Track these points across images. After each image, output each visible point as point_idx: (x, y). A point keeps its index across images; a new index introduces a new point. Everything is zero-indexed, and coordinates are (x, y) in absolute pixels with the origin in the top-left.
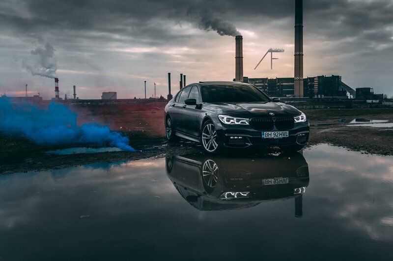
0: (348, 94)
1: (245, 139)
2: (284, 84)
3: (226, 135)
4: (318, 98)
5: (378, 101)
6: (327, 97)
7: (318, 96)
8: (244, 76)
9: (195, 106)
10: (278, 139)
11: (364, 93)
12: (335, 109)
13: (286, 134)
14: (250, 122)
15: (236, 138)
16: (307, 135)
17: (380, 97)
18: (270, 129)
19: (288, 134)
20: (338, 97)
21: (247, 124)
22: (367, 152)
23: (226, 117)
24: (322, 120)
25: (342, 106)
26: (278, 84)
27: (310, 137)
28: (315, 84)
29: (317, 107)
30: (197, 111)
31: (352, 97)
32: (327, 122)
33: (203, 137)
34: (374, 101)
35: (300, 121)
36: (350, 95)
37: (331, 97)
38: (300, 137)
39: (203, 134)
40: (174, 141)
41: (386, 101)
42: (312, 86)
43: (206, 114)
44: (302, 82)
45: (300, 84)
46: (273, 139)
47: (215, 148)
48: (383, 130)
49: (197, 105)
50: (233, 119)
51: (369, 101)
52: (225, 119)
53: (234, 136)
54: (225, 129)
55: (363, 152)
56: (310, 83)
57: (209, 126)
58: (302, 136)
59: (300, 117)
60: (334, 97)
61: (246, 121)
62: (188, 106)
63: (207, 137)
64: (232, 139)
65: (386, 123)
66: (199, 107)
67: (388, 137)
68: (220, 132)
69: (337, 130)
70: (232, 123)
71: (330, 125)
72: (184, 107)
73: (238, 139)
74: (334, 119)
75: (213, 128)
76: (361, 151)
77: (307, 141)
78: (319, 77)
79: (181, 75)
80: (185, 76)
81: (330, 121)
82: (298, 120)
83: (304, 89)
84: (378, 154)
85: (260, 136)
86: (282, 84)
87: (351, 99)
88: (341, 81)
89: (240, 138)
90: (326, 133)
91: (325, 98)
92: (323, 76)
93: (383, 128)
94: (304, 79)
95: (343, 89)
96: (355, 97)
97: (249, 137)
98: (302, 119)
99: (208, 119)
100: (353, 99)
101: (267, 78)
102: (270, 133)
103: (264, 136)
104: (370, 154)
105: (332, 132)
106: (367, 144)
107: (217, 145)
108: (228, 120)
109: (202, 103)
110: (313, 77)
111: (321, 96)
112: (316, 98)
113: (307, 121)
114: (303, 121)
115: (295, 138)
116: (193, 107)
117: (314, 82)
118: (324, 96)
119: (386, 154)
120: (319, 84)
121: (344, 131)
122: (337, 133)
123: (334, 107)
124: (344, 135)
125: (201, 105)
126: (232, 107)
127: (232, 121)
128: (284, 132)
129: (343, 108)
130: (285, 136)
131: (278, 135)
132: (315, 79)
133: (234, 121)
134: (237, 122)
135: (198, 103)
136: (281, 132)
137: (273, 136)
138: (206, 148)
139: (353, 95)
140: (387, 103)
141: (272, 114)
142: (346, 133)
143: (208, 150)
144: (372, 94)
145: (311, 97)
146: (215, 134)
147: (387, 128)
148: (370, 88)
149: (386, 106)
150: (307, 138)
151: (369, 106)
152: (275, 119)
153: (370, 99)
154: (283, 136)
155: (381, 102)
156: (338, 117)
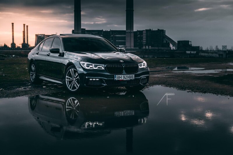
0: (171, 46)
1: (101, 80)
2: (117, 36)
3: (86, 77)
4: (146, 49)
5: (195, 52)
6: (153, 48)
7: (146, 47)
8: (82, 28)
9: (59, 54)
10: (126, 81)
11: (184, 45)
12: (161, 59)
13: (132, 77)
14: (105, 68)
15: (94, 80)
16: (148, 77)
17: (197, 49)
18: (121, 73)
19: (134, 77)
20: (162, 48)
21: (103, 68)
22: (191, 91)
23: (86, 63)
24: (152, 68)
25: (167, 56)
26: (112, 36)
27: (150, 79)
28: (144, 36)
29: (146, 56)
30: (60, 58)
31: (174, 49)
32: (157, 69)
33: (66, 80)
34: (192, 52)
35: (142, 67)
36: (173, 46)
37: (157, 48)
38: (142, 79)
39: (67, 77)
40: (38, 83)
41: (202, 52)
42: (141, 38)
43: (69, 61)
44: (132, 35)
45: (130, 36)
46: (123, 80)
47: (77, 88)
48: (202, 75)
49: (60, 53)
50: (92, 65)
51: (188, 52)
52: (85, 64)
53: (93, 79)
54: (85, 72)
55: (188, 91)
56: (139, 36)
57: (72, 70)
58: (144, 79)
59: (142, 64)
60: (160, 48)
61: (102, 67)
62: (52, 54)
63: (70, 79)
64: (91, 80)
65: (203, 70)
66: (62, 55)
67: (206, 81)
68: (81, 75)
69: (166, 75)
70: (91, 68)
71: (159, 71)
72: (48, 55)
73: (96, 80)
74: (162, 66)
75: (75, 72)
76: (187, 90)
77: (147, 82)
78: (146, 30)
79: (24, 25)
80: (27, 26)
81: (158, 68)
82: (141, 66)
83: (134, 41)
84: (200, 92)
85: (113, 79)
86: (115, 36)
87: (173, 50)
88: (165, 34)
89: (97, 80)
90: (158, 77)
91: (152, 49)
92: (150, 30)
93: (201, 74)
94: (134, 32)
95: (166, 41)
96: (177, 49)
97: (104, 79)
98: (144, 65)
99: (71, 65)
100: (175, 50)
101: (102, 30)
102: (120, 76)
103: (116, 79)
104: (193, 92)
105: (163, 77)
106: (191, 85)
107: (78, 86)
108: (88, 66)
109: (65, 52)
110: (142, 30)
111: (149, 47)
112: (144, 49)
113: (147, 67)
114: (144, 67)
115: (139, 80)
116: (57, 55)
117: (142, 35)
118: (151, 47)
119: (205, 92)
120: (147, 37)
121: (172, 76)
122: (167, 78)
123: (161, 56)
124: (172, 79)
125: (64, 53)
126: (89, 55)
127: (91, 66)
128: (131, 75)
129: (168, 57)
130: (132, 79)
131: (127, 78)
132: (144, 32)
133: (93, 66)
134: (95, 67)
135: (61, 51)
136: (129, 76)
137: (122, 79)
138: (69, 88)
139: (175, 47)
140: (203, 54)
141: (122, 61)
142: (173, 78)
143: (71, 89)
144: (191, 46)
145: (140, 48)
146: (76, 77)
147: (204, 74)
148: (189, 41)
149: (202, 56)
150: (148, 80)
151: (188, 56)
152: (124, 65)
153: (188, 50)
154: (130, 79)
155: (197, 53)
156: (166, 65)
